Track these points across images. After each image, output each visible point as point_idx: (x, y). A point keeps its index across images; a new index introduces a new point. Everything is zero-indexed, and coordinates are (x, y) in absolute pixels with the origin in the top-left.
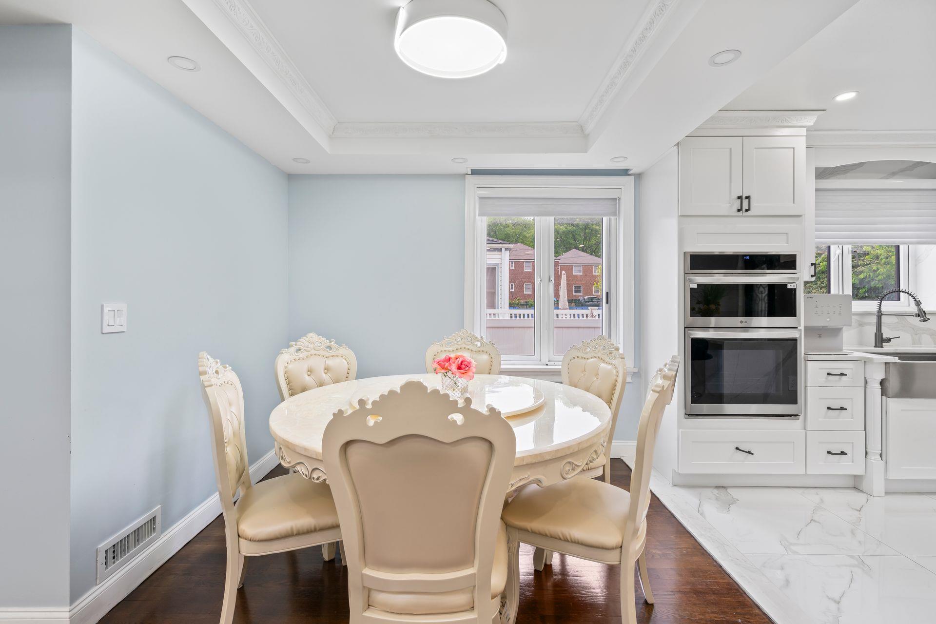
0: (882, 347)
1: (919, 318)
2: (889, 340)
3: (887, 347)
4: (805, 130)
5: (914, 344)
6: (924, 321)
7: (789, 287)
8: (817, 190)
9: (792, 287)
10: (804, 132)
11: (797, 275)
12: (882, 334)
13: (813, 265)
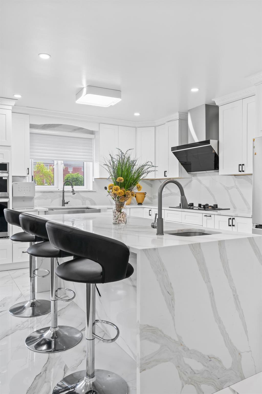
0: (64, 206)
1: (72, 193)
2: (67, 203)
3: (66, 206)
4: (11, 107)
5: (83, 204)
6: (73, 194)
7: (4, 178)
8: (30, 133)
9: (5, 179)
10: (11, 108)
11: (9, 174)
12: (64, 200)
13: (28, 169)
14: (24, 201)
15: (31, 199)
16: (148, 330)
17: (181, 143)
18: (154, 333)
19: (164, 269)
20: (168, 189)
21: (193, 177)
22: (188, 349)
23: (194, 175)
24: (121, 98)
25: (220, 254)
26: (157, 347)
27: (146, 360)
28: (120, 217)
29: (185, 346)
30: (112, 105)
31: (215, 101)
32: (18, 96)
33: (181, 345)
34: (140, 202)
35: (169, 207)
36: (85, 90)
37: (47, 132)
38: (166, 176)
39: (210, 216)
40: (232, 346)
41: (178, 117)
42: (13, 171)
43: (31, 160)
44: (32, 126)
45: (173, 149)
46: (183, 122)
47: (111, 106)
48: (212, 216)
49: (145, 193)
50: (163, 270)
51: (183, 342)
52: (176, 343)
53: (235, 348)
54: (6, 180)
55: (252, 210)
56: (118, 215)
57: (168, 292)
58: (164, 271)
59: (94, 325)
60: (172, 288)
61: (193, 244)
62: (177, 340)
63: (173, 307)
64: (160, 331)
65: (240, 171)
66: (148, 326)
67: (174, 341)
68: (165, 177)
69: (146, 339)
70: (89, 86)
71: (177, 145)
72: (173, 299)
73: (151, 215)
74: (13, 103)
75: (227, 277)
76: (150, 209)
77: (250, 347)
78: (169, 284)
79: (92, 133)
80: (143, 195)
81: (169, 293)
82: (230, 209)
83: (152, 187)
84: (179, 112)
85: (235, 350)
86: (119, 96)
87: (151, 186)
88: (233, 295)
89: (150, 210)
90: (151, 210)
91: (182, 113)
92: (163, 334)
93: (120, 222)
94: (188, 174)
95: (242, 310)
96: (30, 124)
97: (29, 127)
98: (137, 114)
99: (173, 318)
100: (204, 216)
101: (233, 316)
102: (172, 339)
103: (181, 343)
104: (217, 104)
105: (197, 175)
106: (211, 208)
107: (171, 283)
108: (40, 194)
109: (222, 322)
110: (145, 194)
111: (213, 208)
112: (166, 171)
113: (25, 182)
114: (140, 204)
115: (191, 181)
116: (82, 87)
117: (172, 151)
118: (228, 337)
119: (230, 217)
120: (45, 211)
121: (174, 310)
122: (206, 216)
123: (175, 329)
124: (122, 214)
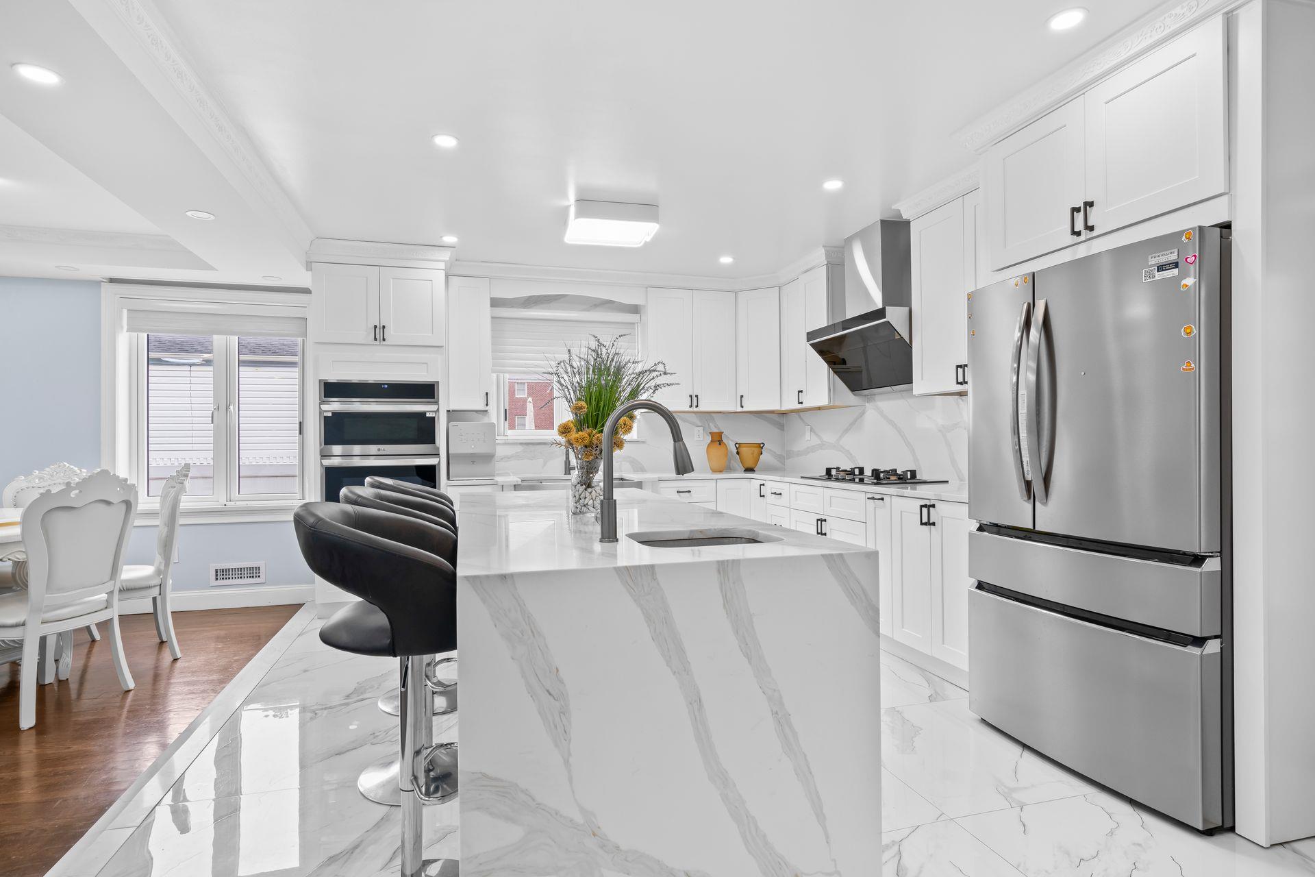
0: (570, 474)
7: (428, 415)
8: (492, 318)
9: (431, 415)
10: (442, 265)
11: (438, 404)
12: (569, 462)
13: (487, 394)
14: (473, 462)
15: (488, 458)
16: (483, 786)
17: (833, 319)
18: (504, 796)
19: (533, 629)
20: (817, 435)
21: (867, 404)
22: (618, 848)
23: (870, 398)
24: (658, 223)
25: (725, 597)
26: (514, 833)
27: (481, 864)
28: (586, 498)
29: (608, 840)
30: (648, 240)
31: (899, 211)
32: (450, 239)
33: (594, 835)
34: (749, 465)
35: (802, 477)
36: (572, 211)
37: (536, 313)
38: (802, 403)
39: (882, 499)
40: (770, 854)
41: (823, 260)
42: (448, 399)
43: (495, 375)
44: (495, 303)
45: (810, 336)
46: (837, 268)
47: (646, 243)
48: (887, 499)
49: (762, 445)
50: (530, 632)
51: (599, 828)
52: (575, 828)
53: (780, 860)
54: (433, 419)
55: (967, 482)
56: (580, 492)
57: (548, 691)
58: (534, 636)
59: (417, 756)
60: (561, 682)
61: (630, 567)
62: (579, 819)
63: (565, 732)
64: (522, 791)
65: (961, 383)
66: (485, 776)
67: (570, 821)
68: (800, 406)
69: (478, 808)
70: (580, 201)
71: (823, 323)
72: (564, 712)
73: (764, 496)
74: (446, 255)
75: (750, 662)
76: (764, 482)
77: (834, 860)
78: (550, 672)
79: (635, 309)
80: (756, 450)
81: (550, 694)
82: (948, 482)
83: (784, 430)
84: (823, 246)
85: (780, 864)
86: (654, 218)
87: (781, 427)
88: (772, 711)
89: (761, 485)
90: (764, 485)
91: (835, 247)
92: (534, 800)
93: (584, 509)
94: (853, 395)
95: (805, 756)
96: (491, 298)
97: (489, 305)
98: (726, 260)
99: (567, 762)
100: (868, 498)
101: (771, 769)
102: (561, 816)
103: (592, 831)
104: (905, 216)
105: (877, 397)
106: (896, 480)
107: (557, 669)
108: (520, 449)
109: (735, 785)
110: (760, 447)
111: (899, 479)
112: (801, 391)
113: (488, 422)
114: (750, 470)
115: (863, 413)
116: (566, 203)
117: (808, 340)
118: (757, 828)
119: (923, 502)
120: (515, 485)
121: (570, 740)
122: (873, 498)
123: (573, 792)
124: (589, 490)
